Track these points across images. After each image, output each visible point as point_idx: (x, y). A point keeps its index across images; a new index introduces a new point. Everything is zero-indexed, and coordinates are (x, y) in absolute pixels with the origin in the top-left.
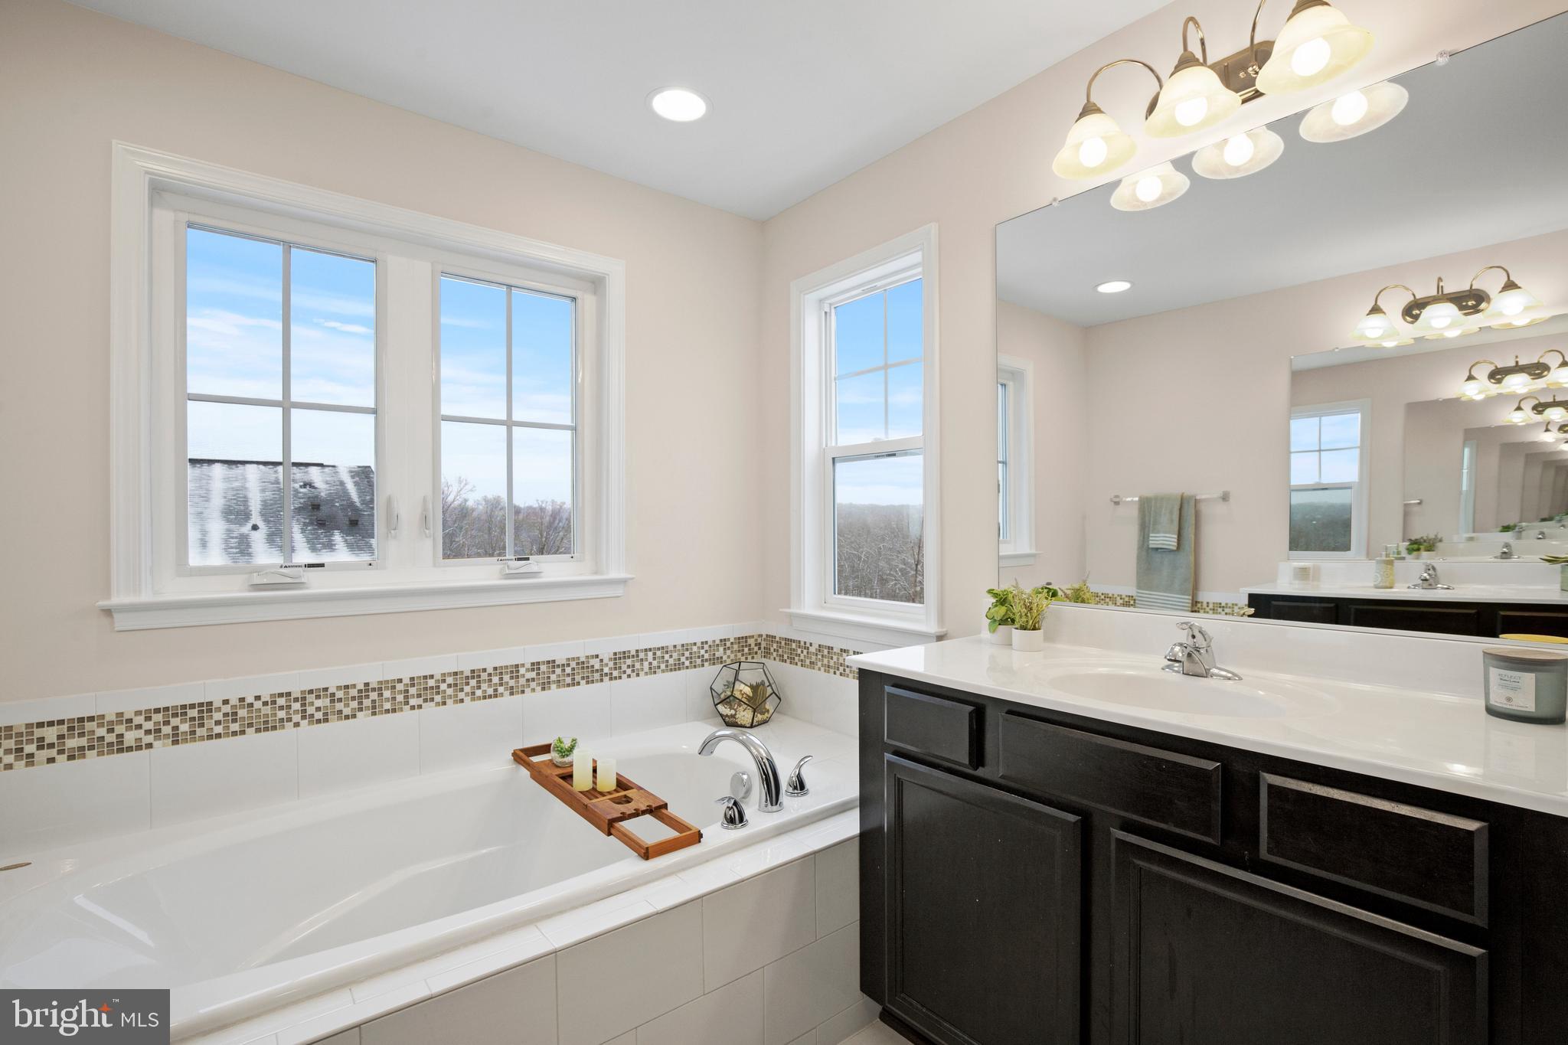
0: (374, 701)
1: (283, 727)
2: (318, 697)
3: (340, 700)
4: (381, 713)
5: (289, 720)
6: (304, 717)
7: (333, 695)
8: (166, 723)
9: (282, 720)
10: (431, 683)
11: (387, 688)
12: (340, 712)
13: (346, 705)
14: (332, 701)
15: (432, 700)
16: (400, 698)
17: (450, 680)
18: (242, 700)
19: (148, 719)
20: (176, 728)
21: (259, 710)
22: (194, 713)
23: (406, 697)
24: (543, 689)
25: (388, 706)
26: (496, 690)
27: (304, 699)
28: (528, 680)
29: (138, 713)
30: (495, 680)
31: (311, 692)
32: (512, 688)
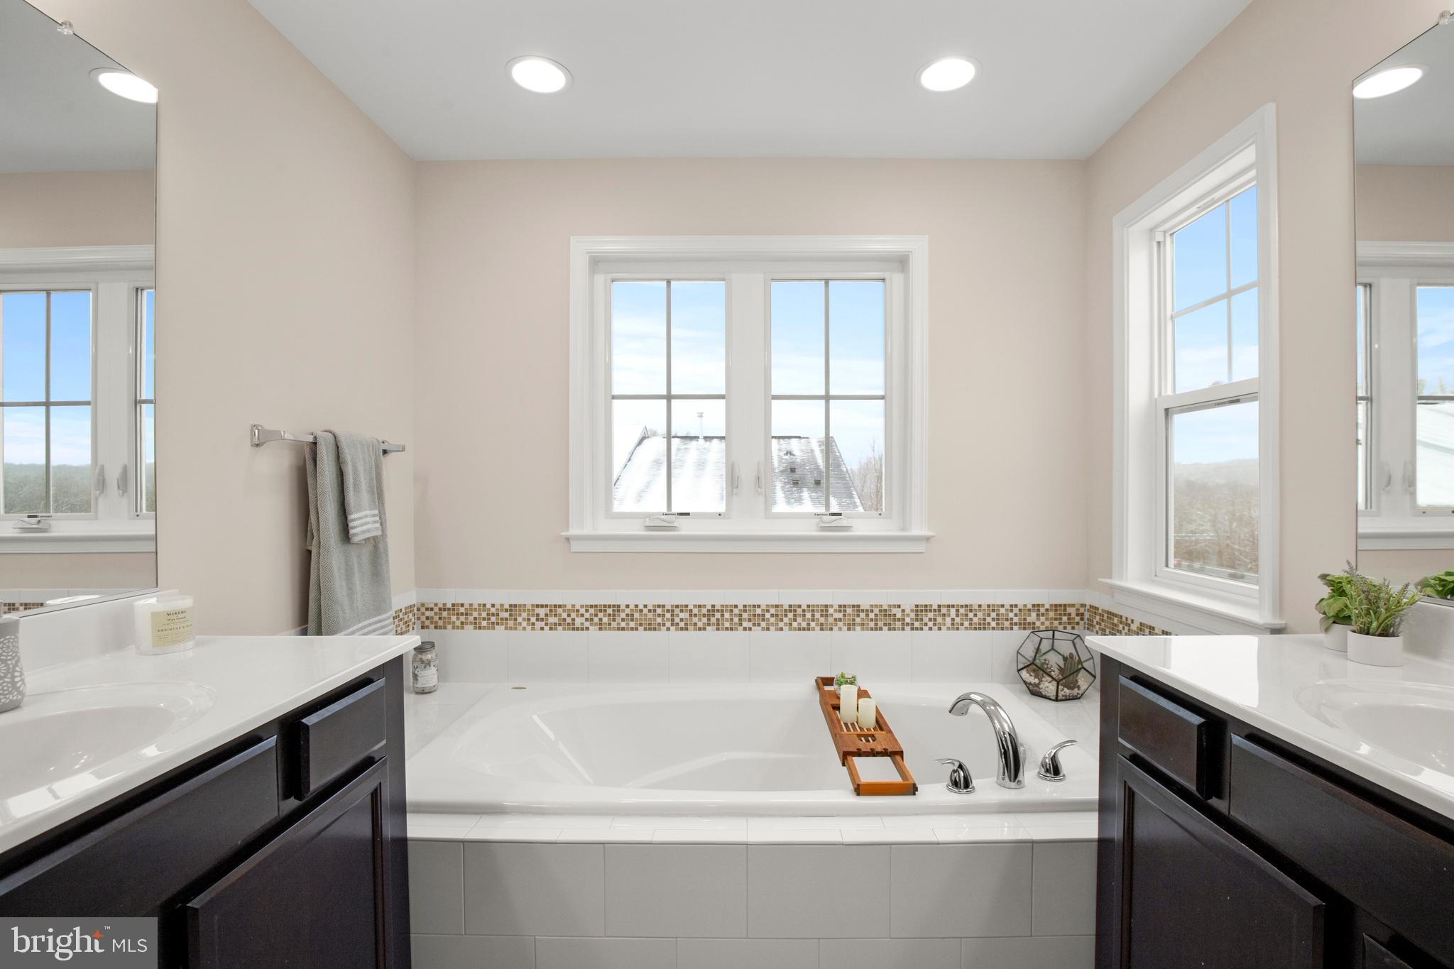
0: (718, 620)
1: (660, 630)
2: (682, 611)
3: (695, 615)
4: (723, 629)
5: (664, 625)
6: (672, 625)
7: (691, 611)
8: (596, 615)
9: (659, 624)
10: (759, 611)
11: (727, 611)
12: (695, 624)
13: (700, 620)
14: (691, 615)
15: (759, 625)
16: (736, 620)
17: (773, 611)
18: (636, 606)
19: (587, 611)
20: (601, 620)
21: (646, 615)
22: (610, 611)
23: (740, 620)
24: (849, 629)
25: (727, 625)
26: (808, 624)
27: (673, 611)
28: (836, 620)
29: (582, 606)
30: (809, 615)
31: (677, 606)
32: (822, 624)
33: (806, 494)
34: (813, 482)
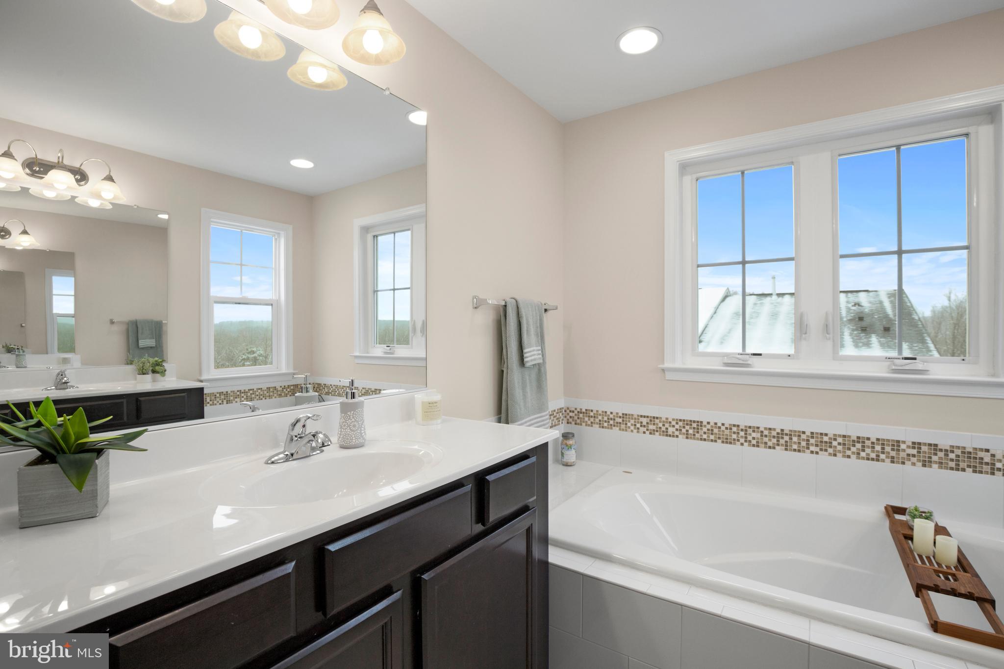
0: (786, 442)
1: (735, 444)
2: (754, 431)
3: (766, 436)
4: (791, 450)
5: (738, 440)
6: (746, 441)
7: (762, 432)
8: (684, 427)
9: (734, 440)
10: (826, 439)
11: (795, 436)
12: (766, 443)
13: (770, 440)
14: (762, 436)
15: (826, 450)
16: (804, 444)
17: (840, 440)
18: (716, 424)
19: (677, 423)
20: (687, 431)
21: (723, 431)
22: (695, 425)
23: (808, 444)
24: (924, 466)
25: (795, 447)
26: (878, 456)
27: (746, 430)
28: (908, 455)
29: (673, 420)
30: (878, 448)
31: (750, 427)
32: (893, 457)
33: (874, 339)
34: (882, 329)
